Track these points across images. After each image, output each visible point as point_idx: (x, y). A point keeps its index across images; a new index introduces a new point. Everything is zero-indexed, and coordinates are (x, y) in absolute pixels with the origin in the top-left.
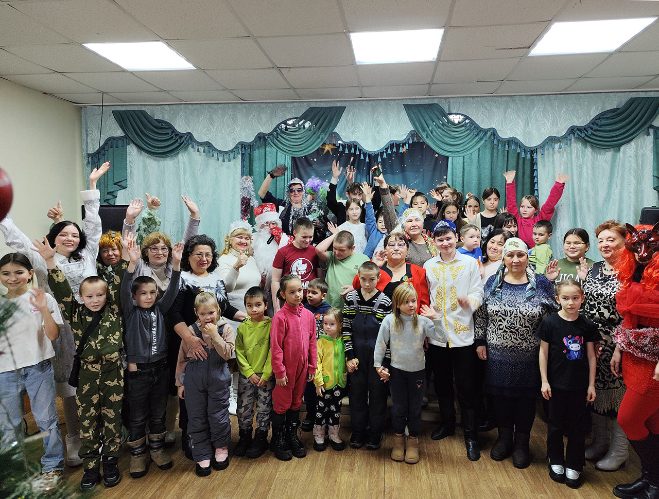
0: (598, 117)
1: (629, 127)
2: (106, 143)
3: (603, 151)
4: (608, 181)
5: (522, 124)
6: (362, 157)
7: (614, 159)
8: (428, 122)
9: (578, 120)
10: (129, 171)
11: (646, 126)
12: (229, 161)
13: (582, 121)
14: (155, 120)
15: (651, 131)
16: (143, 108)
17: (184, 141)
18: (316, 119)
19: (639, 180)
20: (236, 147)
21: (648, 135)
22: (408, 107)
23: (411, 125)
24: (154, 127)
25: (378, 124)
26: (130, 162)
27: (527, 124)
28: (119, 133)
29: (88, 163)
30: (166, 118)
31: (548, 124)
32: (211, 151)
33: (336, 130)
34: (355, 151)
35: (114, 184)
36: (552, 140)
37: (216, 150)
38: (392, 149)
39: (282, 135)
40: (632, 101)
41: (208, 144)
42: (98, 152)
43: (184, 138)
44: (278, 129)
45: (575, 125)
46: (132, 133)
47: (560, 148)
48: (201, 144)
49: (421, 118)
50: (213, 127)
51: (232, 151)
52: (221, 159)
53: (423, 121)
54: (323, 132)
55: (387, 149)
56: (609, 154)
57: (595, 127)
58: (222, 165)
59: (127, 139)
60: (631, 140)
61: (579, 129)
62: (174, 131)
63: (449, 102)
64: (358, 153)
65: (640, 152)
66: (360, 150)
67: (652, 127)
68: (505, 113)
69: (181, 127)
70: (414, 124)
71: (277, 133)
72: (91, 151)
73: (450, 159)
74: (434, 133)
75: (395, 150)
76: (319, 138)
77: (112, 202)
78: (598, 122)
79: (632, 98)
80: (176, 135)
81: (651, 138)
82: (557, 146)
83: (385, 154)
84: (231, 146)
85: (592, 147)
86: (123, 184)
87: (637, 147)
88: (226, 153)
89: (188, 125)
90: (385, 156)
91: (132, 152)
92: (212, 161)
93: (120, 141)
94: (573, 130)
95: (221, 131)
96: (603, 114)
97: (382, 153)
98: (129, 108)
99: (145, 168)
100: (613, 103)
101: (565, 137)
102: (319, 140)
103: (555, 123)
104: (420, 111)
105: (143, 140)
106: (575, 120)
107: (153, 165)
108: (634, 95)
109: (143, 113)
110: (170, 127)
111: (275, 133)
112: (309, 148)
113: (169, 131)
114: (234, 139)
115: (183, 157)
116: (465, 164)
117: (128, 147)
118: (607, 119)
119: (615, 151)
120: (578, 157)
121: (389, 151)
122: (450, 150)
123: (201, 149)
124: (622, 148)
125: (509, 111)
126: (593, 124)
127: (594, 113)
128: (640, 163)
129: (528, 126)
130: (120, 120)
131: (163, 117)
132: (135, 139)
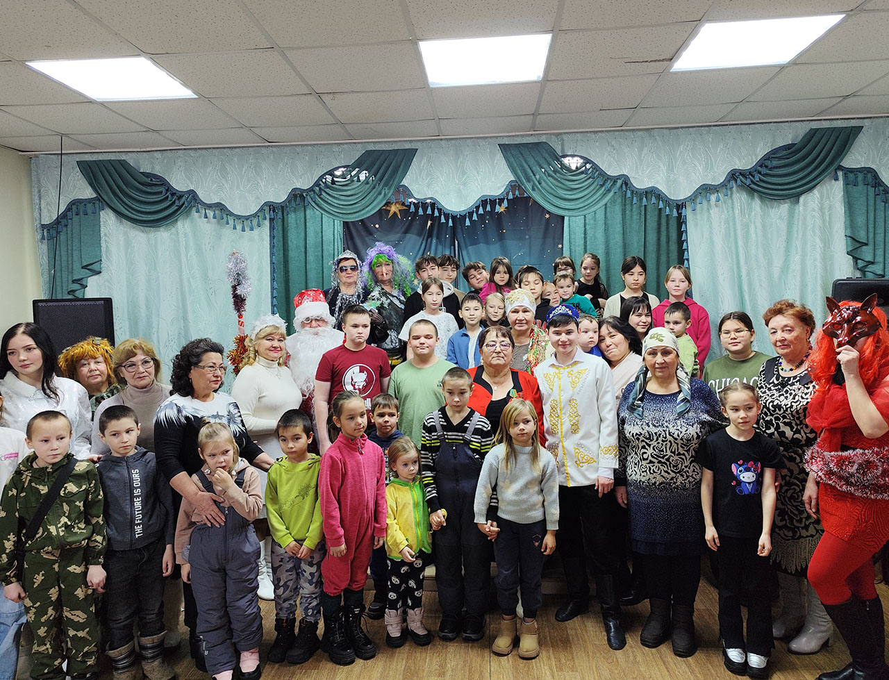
0: (768, 157)
1: (810, 169)
2: (69, 209)
3: (775, 204)
4: (785, 244)
5: (664, 169)
6: (443, 220)
7: (791, 214)
8: (534, 169)
9: (740, 160)
10: (103, 249)
11: (833, 168)
12: (252, 229)
13: (746, 162)
14: (141, 173)
15: (840, 174)
16: (123, 157)
17: (184, 203)
18: (376, 167)
19: (827, 243)
20: (261, 209)
21: (837, 179)
22: (504, 148)
23: (509, 173)
24: (139, 183)
25: (464, 173)
26: (105, 235)
27: (670, 169)
28: (88, 193)
29: (43, 238)
30: (158, 170)
31: (700, 168)
32: (225, 216)
33: (405, 182)
34: (433, 212)
35: (82, 268)
36: (706, 190)
37: (231, 214)
38: (484, 208)
39: (327, 190)
40: (813, 133)
41: (220, 207)
42: (57, 222)
43: (184, 199)
44: (321, 182)
45: (737, 168)
46: (107, 194)
47: (718, 200)
48: (210, 206)
49: (525, 164)
50: (227, 182)
51: (255, 215)
52: (239, 227)
53: (527, 167)
54: (386, 185)
55: (477, 208)
56: (785, 207)
57: (764, 171)
58: (242, 237)
59: (100, 202)
60: (814, 187)
61: (743, 173)
62: (169, 188)
63: (562, 140)
64: (436, 214)
65: (827, 204)
66: (440, 210)
67: (840, 168)
68: (640, 155)
69: (179, 183)
70: (514, 171)
71: (320, 189)
72: (46, 221)
73: (566, 219)
74: (543, 184)
75: (488, 208)
76: (380, 194)
77: (79, 294)
78: (768, 163)
79: (811, 130)
80: (173, 194)
81: (841, 183)
82: (713, 198)
83: (475, 214)
84: (254, 209)
85: (761, 198)
86: (95, 267)
87: (822, 196)
88: (247, 218)
89: (189, 180)
90: (475, 217)
91: (108, 220)
92: (227, 231)
93: (89, 206)
94: (734, 175)
95: (238, 187)
96: (775, 151)
97: (471, 214)
98: (101, 157)
99: (128, 243)
100: (787, 137)
101: (723, 185)
102: (381, 197)
103: (709, 166)
104: (522, 154)
105: (123, 202)
106: (738, 162)
107: (139, 237)
108: (815, 125)
109: (123, 163)
110: (163, 183)
111: (318, 188)
112: (367, 209)
113: (163, 189)
114: (257, 198)
115: (183, 226)
116: (588, 227)
117: (102, 213)
118: (780, 158)
119: (792, 203)
120: (742, 212)
121: (481, 211)
122: (567, 207)
123: (210, 213)
124: (802, 199)
125: (645, 150)
126: (761, 166)
127: (761, 151)
128: (827, 218)
129: (672, 171)
130: (88, 174)
131: (153, 168)
132: (111, 200)
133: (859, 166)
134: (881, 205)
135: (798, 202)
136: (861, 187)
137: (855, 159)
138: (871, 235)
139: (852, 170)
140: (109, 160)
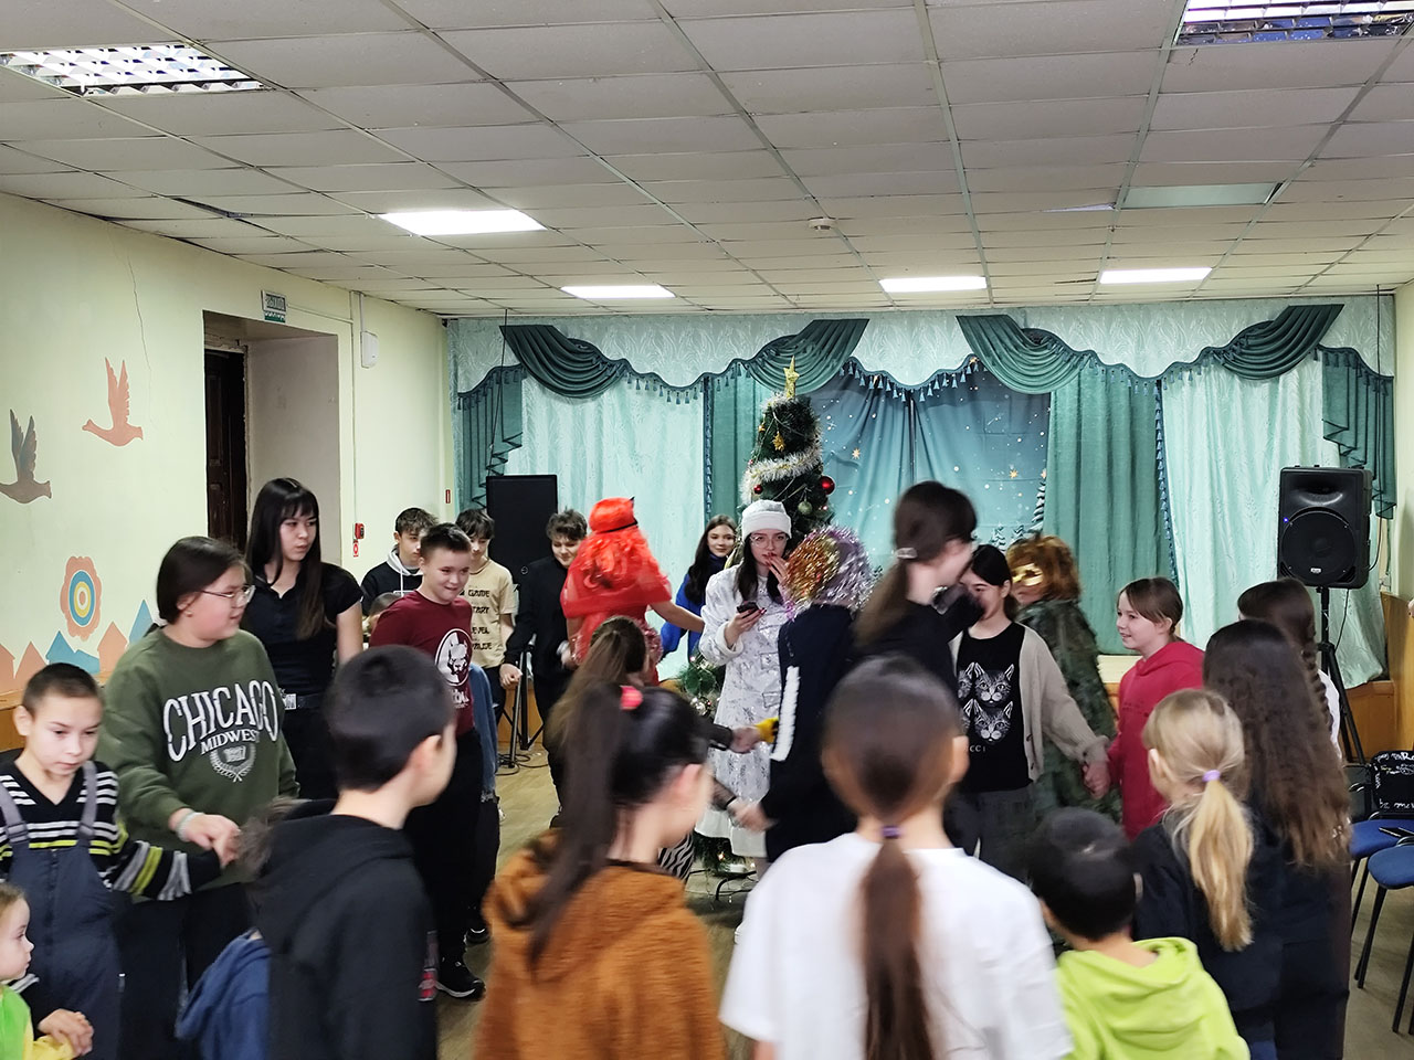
0: (1244, 335)
1: (1287, 348)
2: (489, 377)
3: (1259, 382)
4: (1267, 426)
5: (1132, 345)
6: (895, 395)
7: (1273, 394)
8: (994, 343)
9: (1214, 339)
10: (525, 420)
11: (1311, 348)
12: (687, 402)
13: (1221, 340)
14: (570, 340)
15: (1320, 354)
16: (551, 323)
17: (615, 373)
18: (823, 339)
19: (1305, 426)
20: (697, 382)
21: (1316, 359)
22: (962, 320)
23: (968, 347)
24: (570, 352)
25: (919, 345)
26: (527, 405)
27: (1140, 345)
28: (511, 360)
29: (459, 408)
30: (588, 337)
31: (1172, 344)
32: (658, 388)
33: (855, 354)
34: (885, 385)
35: (504, 441)
36: (1176, 368)
37: (666, 385)
38: (940, 384)
39: (771, 362)
40: (1290, 311)
41: (654, 377)
42: (476, 390)
43: (615, 368)
44: (764, 353)
45: (1210, 345)
46: (531, 361)
47: (1191, 378)
48: (642, 376)
49: (984, 337)
50: (662, 351)
51: (690, 387)
52: (674, 400)
53: (986, 340)
54: (834, 357)
55: (933, 383)
56: (1265, 386)
57: (1239, 349)
58: (673, 409)
59: (523, 369)
60: (1292, 367)
61: (1217, 351)
62: (600, 356)
63: (1025, 312)
64: (889, 388)
65: (1307, 385)
66: (892, 384)
67: (1320, 347)
68: (1109, 329)
69: (611, 352)
70: (972, 345)
72: (462, 389)
74: (1004, 359)
75: (945, 384)
76: (828, 366)
77: (497, 469)
78: (1243, 341)
79: (1289, 307)
80: (604, 363)
81: (1319, 365)
82: (1186, 376)
83: (930, 390)
84: (689, 380)
85: (1241, 379)
86: (516, 440)
87: (1301, 377)
88: (683, 389)
89: (622, 348)
90: (930, 393)
91: (531, 390)
92: (658, 403)
93: (511, 373)
94: (1207, 352)
95: (674, 357)
96: (1250, 329)
97: (926, 389)
98: (526, 323)
99: (551, 414)
100: (1263, 314)
101: (1197, 363)
102: (828, 369)
103: (1181, 344)
104: (981, 327)
105: (554, 375)
106: (1211, 339)
107: (564, 409)
108: (1292, 303)
109: (550, 329)
110: (594, 350)
111: (761, 360)
113: (593, 358)
114: (695, 368)
115: (609, 397)
117: (524, 382)
118: (1257, 337)
119: (1272, 383)
120: (1221, 392)
121: (937, 386)
123: (643, 385)
124: (1282, 378)
125: (1114, 325)
126: (1236, 344)
127: (1236, 329)
128: (1308, 400)
129: (1143, 347)
130: (512, 340)
131: (582, 335)
132: (538, 369)
133: (1339, 346)
134: (1362, 388)
135: (1278, 382)
136: (1342, 369)
137: (1336, 338)
138: (1352, 419)
139: (1332, 351)
140: (535, 326)
